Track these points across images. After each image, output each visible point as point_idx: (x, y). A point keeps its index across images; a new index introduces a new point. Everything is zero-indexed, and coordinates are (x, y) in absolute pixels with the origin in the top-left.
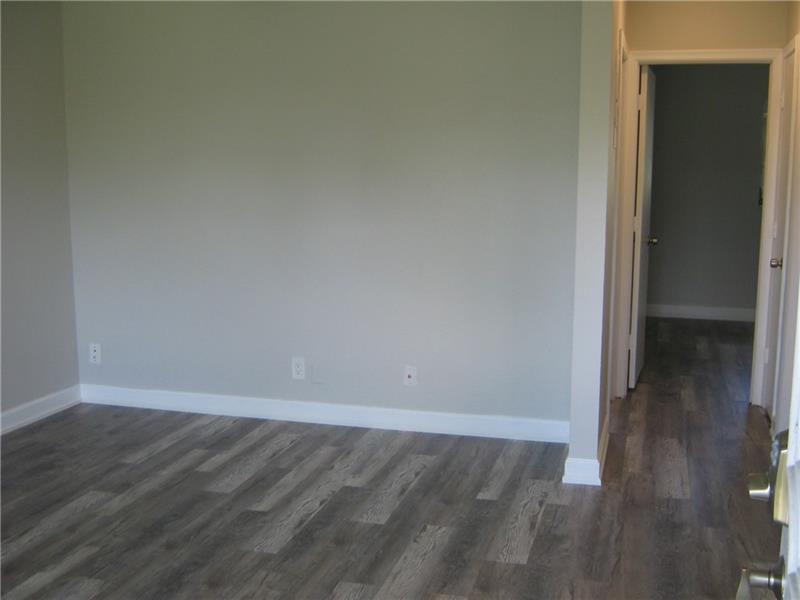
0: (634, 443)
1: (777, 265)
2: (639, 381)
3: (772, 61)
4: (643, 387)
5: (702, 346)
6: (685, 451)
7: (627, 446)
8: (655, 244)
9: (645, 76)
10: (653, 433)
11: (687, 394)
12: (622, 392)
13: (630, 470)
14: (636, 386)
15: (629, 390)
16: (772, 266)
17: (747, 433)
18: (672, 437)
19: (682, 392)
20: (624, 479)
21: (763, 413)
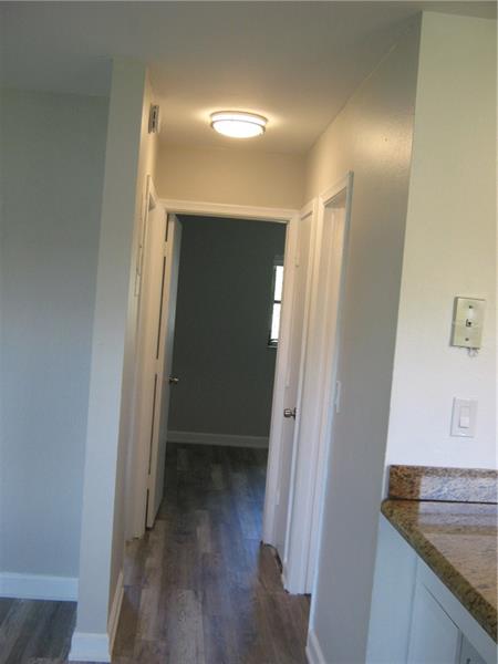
0: (149, 596)
1: (290, 415)
2: (157, 517)
3: (288, 221)
4: (161, 525)
5: (217, 474)
6: (200, 605)
7: (142, 603)
8: (176, 383)
9: (172, 225)
10: (169, 583)
11: (203, 532)
12: (139, 532)
13: (143, 637)
14: (154, 524)
15: (147, 529)
16: (285, 416)
17: (260, 580)
18: (189, 588)
19: (198, 530)
20: (137, 648)
21: (274, 553)
